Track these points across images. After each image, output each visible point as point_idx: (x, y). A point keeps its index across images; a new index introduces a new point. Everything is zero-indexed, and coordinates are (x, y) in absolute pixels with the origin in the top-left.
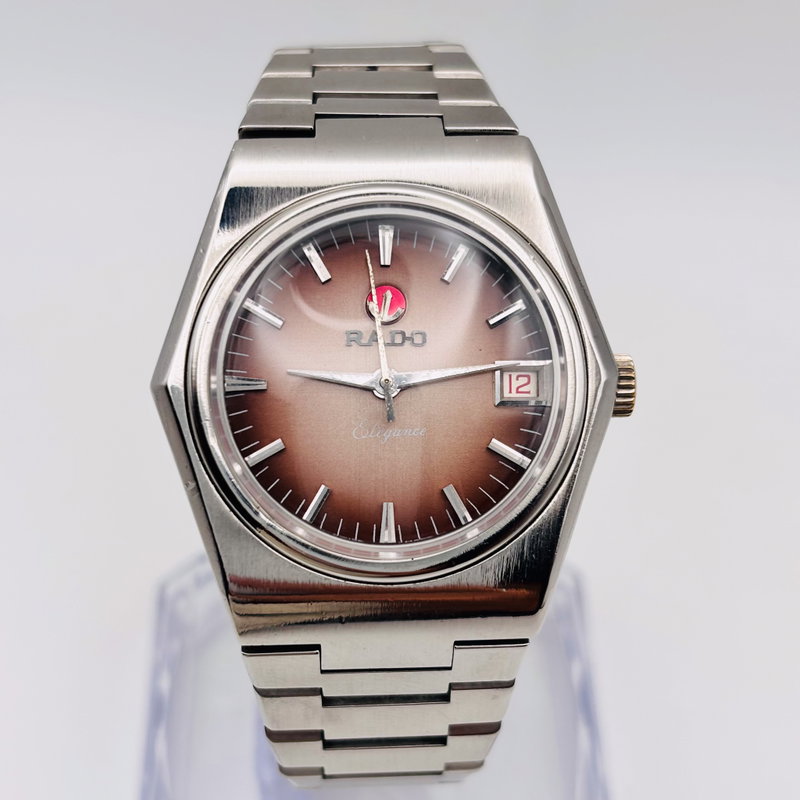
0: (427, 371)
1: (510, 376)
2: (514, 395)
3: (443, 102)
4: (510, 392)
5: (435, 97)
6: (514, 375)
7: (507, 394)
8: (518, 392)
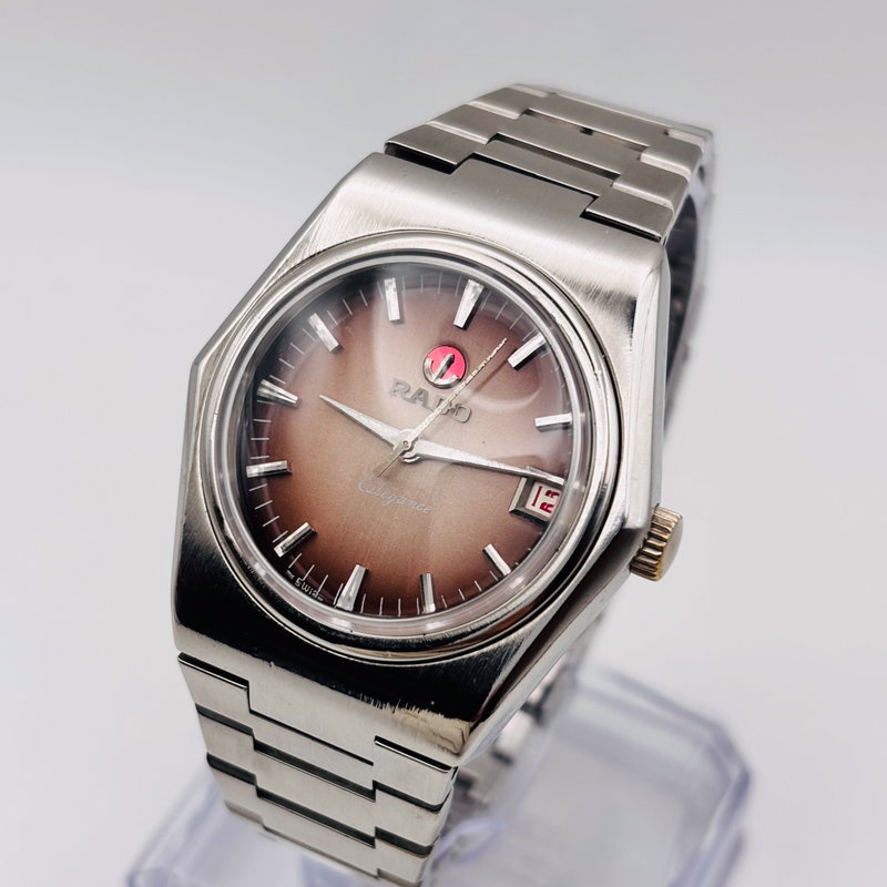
0: (452, 450)
1: (540, 488)
2: (537, 509)
3: (619, 185)
4: (534, 505)
5: (614, 176)
6: (545, 489)
7: (529, 506)
8: (542, 507)
